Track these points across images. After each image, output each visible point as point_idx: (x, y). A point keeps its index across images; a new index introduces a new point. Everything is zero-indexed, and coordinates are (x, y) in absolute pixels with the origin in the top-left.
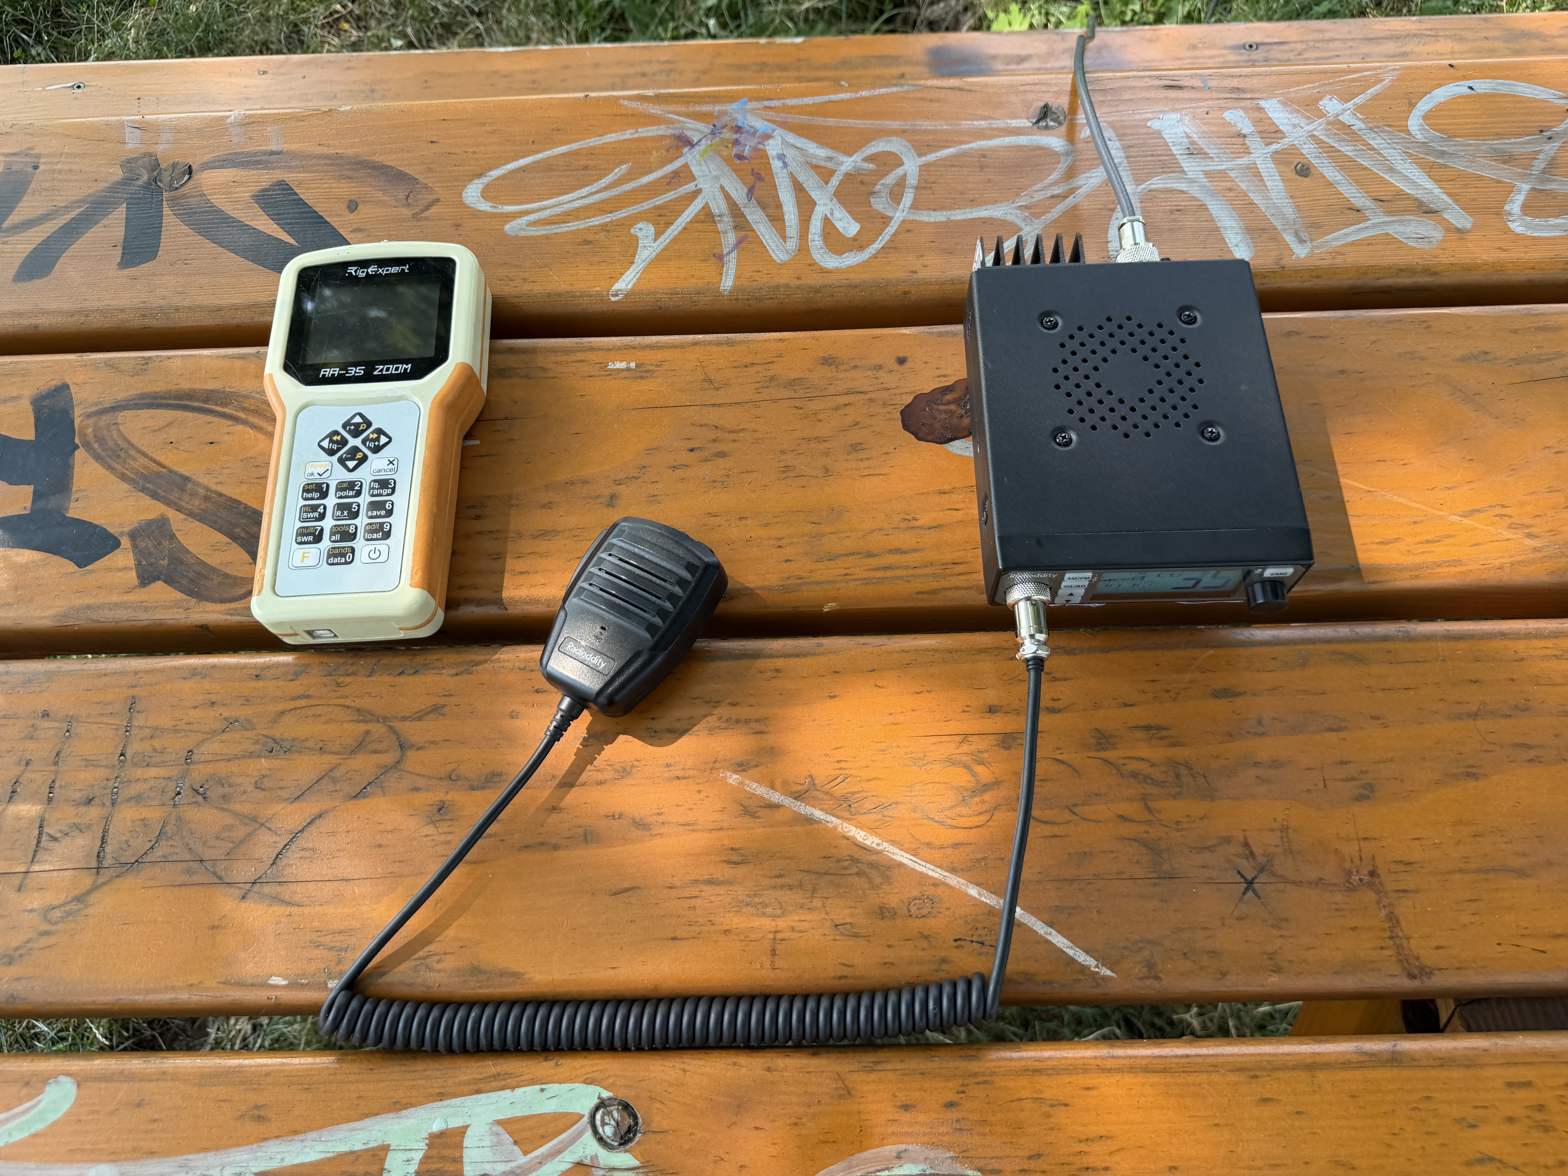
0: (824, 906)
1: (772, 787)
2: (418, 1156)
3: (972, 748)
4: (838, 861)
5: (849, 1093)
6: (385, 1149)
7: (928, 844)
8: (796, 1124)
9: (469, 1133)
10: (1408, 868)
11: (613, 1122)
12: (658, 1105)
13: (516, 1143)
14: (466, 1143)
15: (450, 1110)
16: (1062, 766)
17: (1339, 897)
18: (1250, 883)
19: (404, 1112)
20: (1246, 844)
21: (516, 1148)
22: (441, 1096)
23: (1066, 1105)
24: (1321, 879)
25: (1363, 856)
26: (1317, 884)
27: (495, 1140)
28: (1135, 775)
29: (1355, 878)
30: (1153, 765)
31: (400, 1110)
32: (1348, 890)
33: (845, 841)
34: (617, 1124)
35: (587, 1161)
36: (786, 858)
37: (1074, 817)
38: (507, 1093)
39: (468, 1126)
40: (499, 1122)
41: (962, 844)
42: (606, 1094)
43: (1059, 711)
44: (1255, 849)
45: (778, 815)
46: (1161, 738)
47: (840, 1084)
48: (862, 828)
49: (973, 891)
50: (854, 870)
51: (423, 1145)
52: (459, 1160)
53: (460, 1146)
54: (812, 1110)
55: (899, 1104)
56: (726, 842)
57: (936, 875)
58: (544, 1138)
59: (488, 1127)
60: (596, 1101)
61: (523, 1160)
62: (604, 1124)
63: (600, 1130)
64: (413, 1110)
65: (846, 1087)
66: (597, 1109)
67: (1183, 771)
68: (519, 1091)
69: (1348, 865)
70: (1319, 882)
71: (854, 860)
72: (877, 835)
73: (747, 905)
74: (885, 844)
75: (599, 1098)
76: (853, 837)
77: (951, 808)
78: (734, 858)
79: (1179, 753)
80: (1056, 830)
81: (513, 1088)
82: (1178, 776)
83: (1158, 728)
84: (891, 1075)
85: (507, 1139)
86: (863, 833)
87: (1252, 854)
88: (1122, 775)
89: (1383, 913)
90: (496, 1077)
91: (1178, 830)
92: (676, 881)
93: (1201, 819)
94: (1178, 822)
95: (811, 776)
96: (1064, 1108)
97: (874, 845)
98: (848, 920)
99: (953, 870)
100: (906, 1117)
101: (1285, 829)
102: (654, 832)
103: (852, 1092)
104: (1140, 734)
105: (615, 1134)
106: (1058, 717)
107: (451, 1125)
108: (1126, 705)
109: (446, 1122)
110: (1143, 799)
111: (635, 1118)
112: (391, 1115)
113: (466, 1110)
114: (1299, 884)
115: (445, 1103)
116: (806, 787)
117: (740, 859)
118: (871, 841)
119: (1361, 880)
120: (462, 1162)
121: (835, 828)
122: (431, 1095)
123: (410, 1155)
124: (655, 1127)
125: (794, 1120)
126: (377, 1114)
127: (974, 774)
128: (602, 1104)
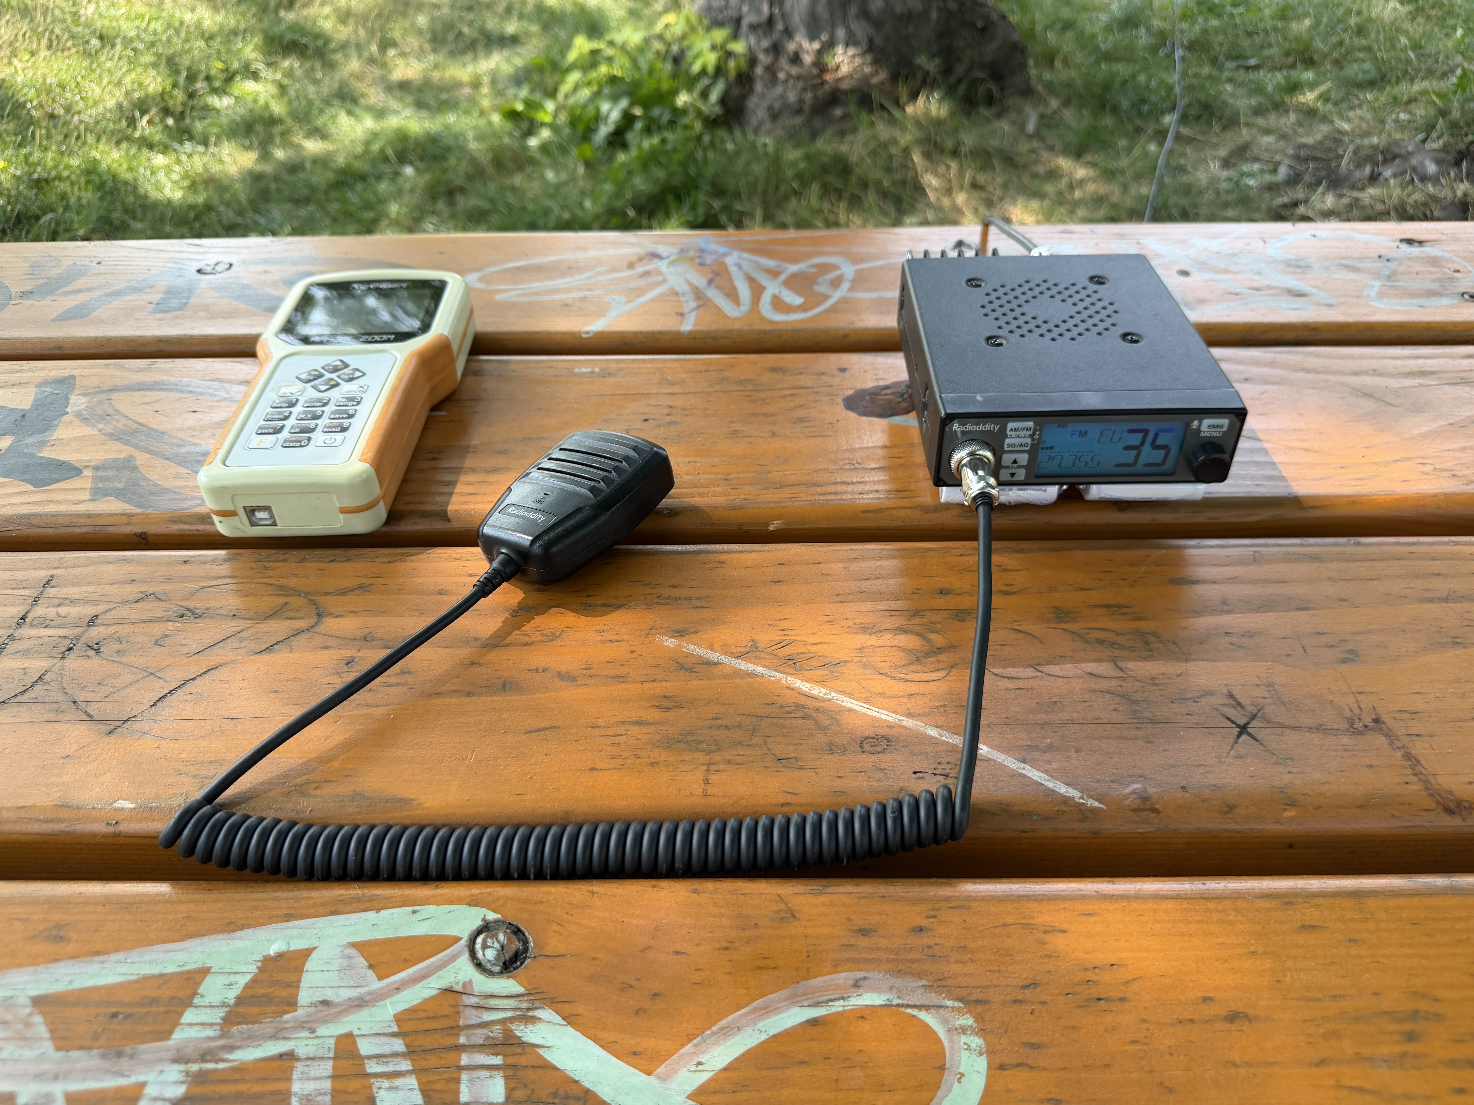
0: (765, 743)
1: (711, 648)
2: (243, 980)
3: (925, 620)
4: (781, 707)
5: (794, 916)
6: (204, 972)
7: (881, 694)
8: (726, 948)
9: (314, 955)
10: (1414, 716)
11: (496, 945)
12: (556, 928)
13: (371, 967)
14: (308, 966)
15: (295, 932)
16: (1021, 635)
17: (1345, 740)
18: (1243, 729)
19: (238, 934)
20: (1231, 696)
21: (370, 973)
22: (288, 917)
23: (1065, 932)
24: (1321, 725)
25: (1363, 707)
26: (1318, 729)
27: (345, 963)
28: (1101, 642)
29: (1358, 725)
30: (1118, 634)
31: (234, 931)
32: (1354, 734)
33: (789, 692)
34: (502, 947)
35: (459, 988)
36: (723, 704)
37: (1039, 674)
38: (371, 915)
39: (314, 948)
40: (354, 945)
41: (918, 694)
42: (492, 916)
43: (1014, 593)
44: (1241, 700)
45: (716, 671)
46: (1123, 614)
47: (782, 906)
48: (807, 681)
49: (933, 732)
50: (800, 714)
51: (253, 969)
52: (295, 985)
53: (299, 970)
54: (748, 933)
55: (855, 928)
56: (658, 691)
57: (891, 719)
58: (407, 963)
59: (339, 950)
60: (479, 923)
61: (376, 985)
62: (485, 946)
63: (480, 955)
64: (250, 931)
65: (790, 909)
66: (479, 932)
67: (1152, 639)
68: (385, 913)
69: (1348, 713)
70: (1319, 728)
71: (799, 707)
72: (824, 686)
73: (679, 742)
74: (833, 694)
75: (484, 919)
76: (799, 688)
77: (904, 666)
78: (666, 703)
79: (1142, 625)
80: (1021, 684)
81: (378, 910)
82: (1146, 643)
83: (1119, 606)
84: (844, 898)
85: (361, 962)
86: (809, 685)
87: (1239, 704)
88: (1087, 642)
89: (1399, 754)
90: (358, 900)
91: (1155, 685)
92: (600, 722)
93: (1178, 676)
94: (1153, 678)
95: (753, 641)
96: (1061, 935)
97: (822, 695)
98: (793, 755)
99: (910, 715)
100: (864, 942)
101: (1270, 685)
102: (579, 683)
103: (797, 915)
104: (1100, 611)
105: (497, 958)
106: (1012, 597)
107: (293, 948)
108: (1082, 589)
109: (289, 943)
110: (1113, 660)
111: (525, 942)
112: (221, 936)
113: (316, 931)
114: (1297, 728)
115: (291, 924)
116: (747, 649)
117: (672, 704)
118: (818, 691)
119: (1366, 726)
120: (298, 987)
121: (779, 681)
122: (277, 916)
123: (233, 978)
124: (549, 950)
125: (725, 944)
126: (204, 935)
127: (927, 640)
128: (486, 928)
